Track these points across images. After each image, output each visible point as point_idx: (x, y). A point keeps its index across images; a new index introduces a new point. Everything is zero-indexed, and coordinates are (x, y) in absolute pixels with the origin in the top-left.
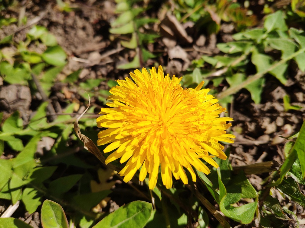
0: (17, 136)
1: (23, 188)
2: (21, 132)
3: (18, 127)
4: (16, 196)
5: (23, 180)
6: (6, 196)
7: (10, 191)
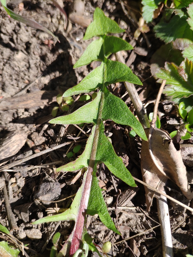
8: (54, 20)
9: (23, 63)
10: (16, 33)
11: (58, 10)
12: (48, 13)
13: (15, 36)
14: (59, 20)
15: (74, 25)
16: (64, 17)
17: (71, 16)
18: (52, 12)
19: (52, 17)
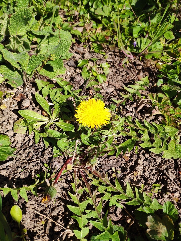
0: (68, 91)
1: (58, 103)
2: (70, 91)
3: (70, 89)
4: (55, 102)
5: (59, 101)
6: (53, 101)
7: (54, 100)
8: (132, 75)
9: (120, 79)
10: (122, 72)
11: (135, 73)
12: (132, 72)
13: (121, 72)
14: (134, 75)
15: (137, 78)
16: (136, 75)
17: (138, 75)
18: (133, 72)
19: (132, 74)
